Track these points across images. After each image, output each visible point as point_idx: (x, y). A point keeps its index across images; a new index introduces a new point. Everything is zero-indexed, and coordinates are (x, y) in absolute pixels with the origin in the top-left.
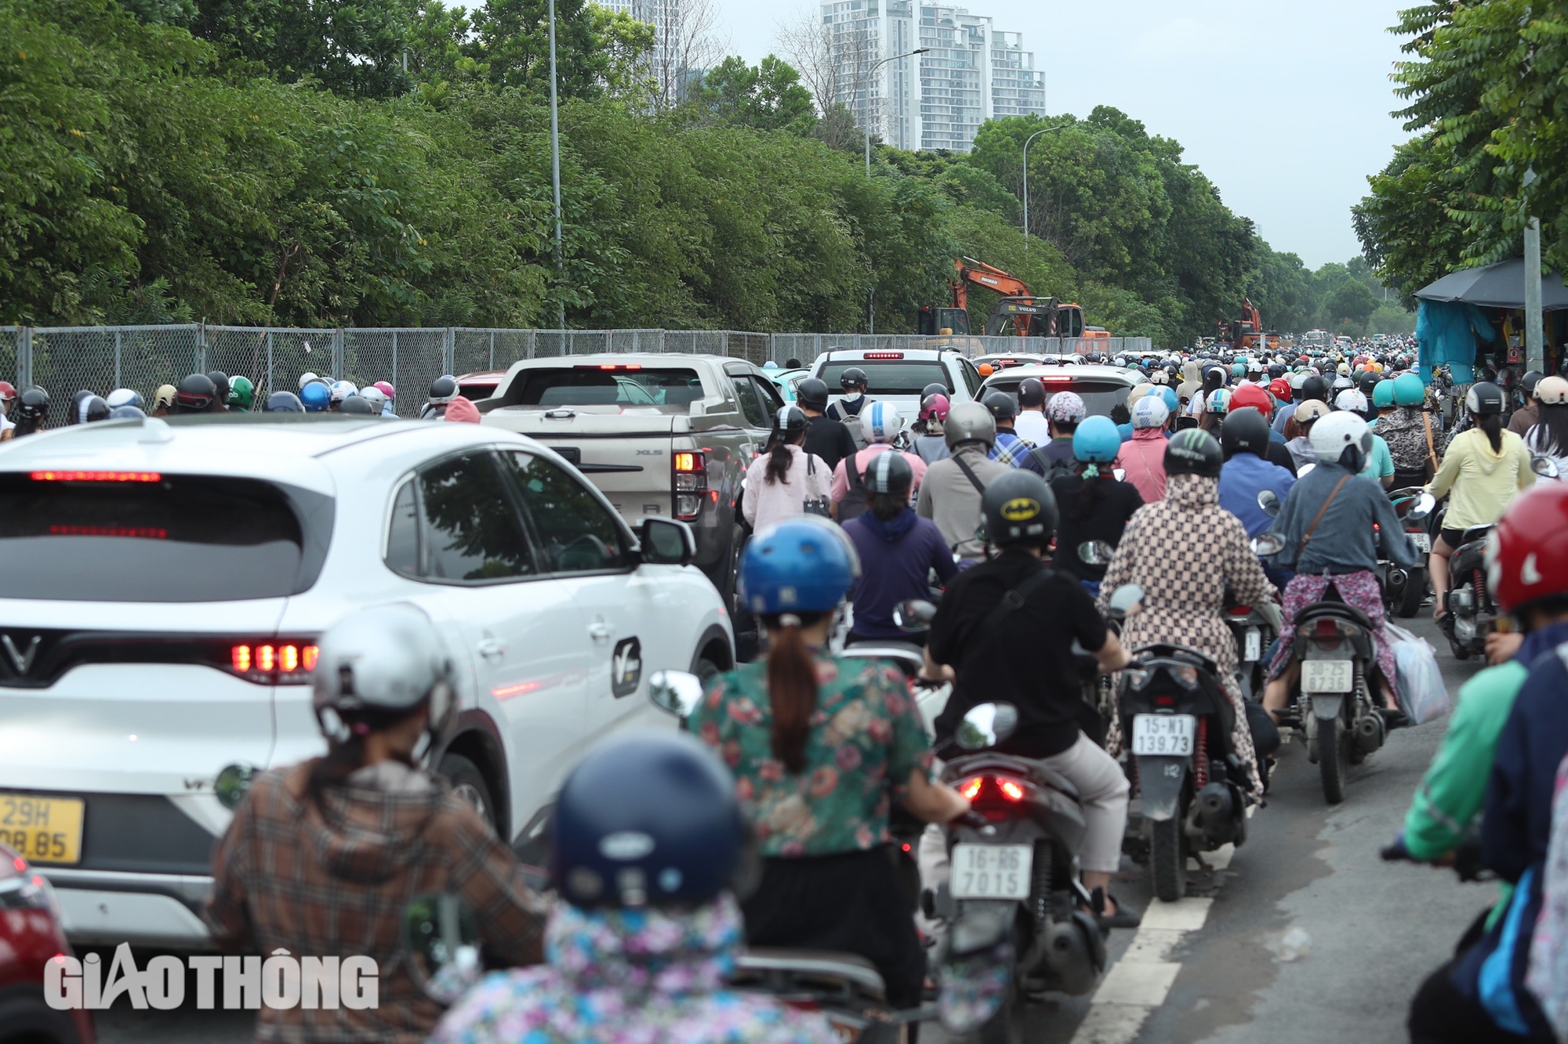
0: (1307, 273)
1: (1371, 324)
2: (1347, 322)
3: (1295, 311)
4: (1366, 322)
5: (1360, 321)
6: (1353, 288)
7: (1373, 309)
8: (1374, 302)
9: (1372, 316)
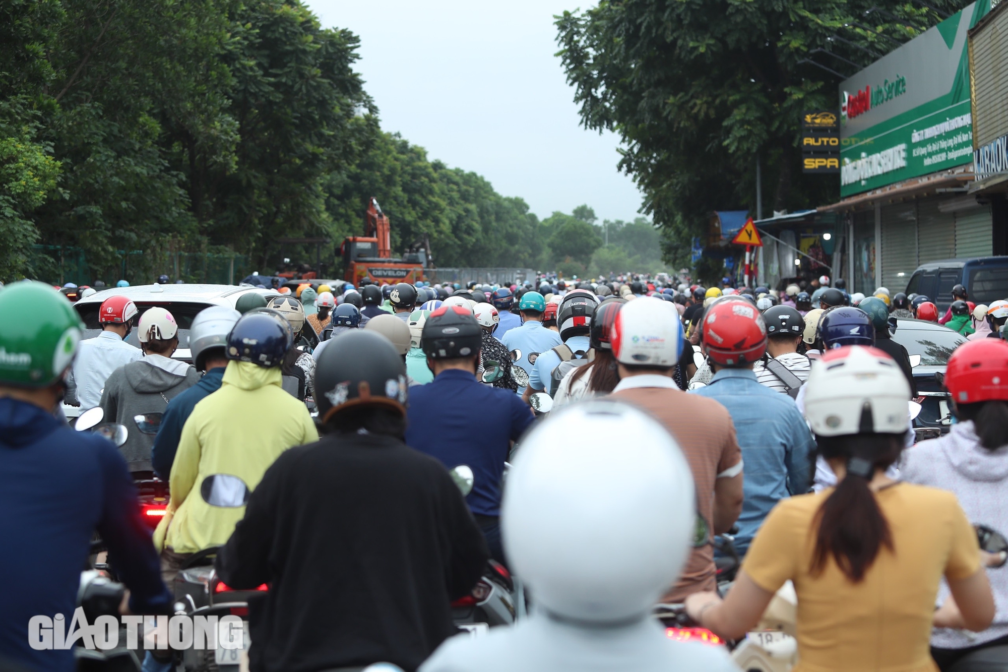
0: (533, 217)
1: (593, 264)
2: (569, 261)
3: (518, 252)
4: (588, 262)
5: (582, 260)
6: (575, 226)
7: (595, 248)
8: (596, 241)
9: (594, 257)
